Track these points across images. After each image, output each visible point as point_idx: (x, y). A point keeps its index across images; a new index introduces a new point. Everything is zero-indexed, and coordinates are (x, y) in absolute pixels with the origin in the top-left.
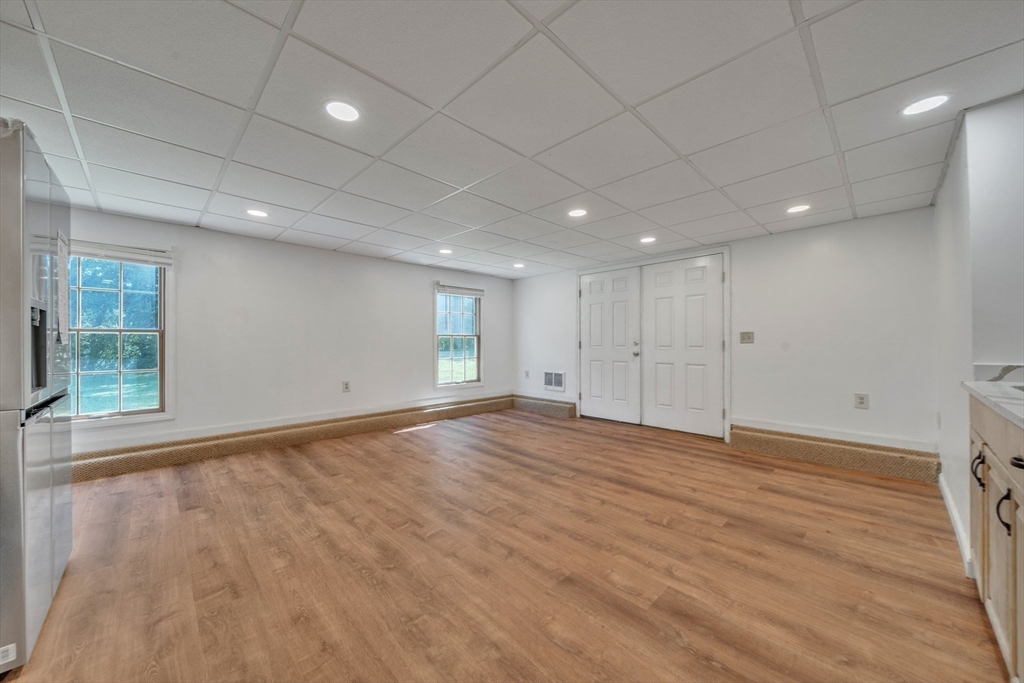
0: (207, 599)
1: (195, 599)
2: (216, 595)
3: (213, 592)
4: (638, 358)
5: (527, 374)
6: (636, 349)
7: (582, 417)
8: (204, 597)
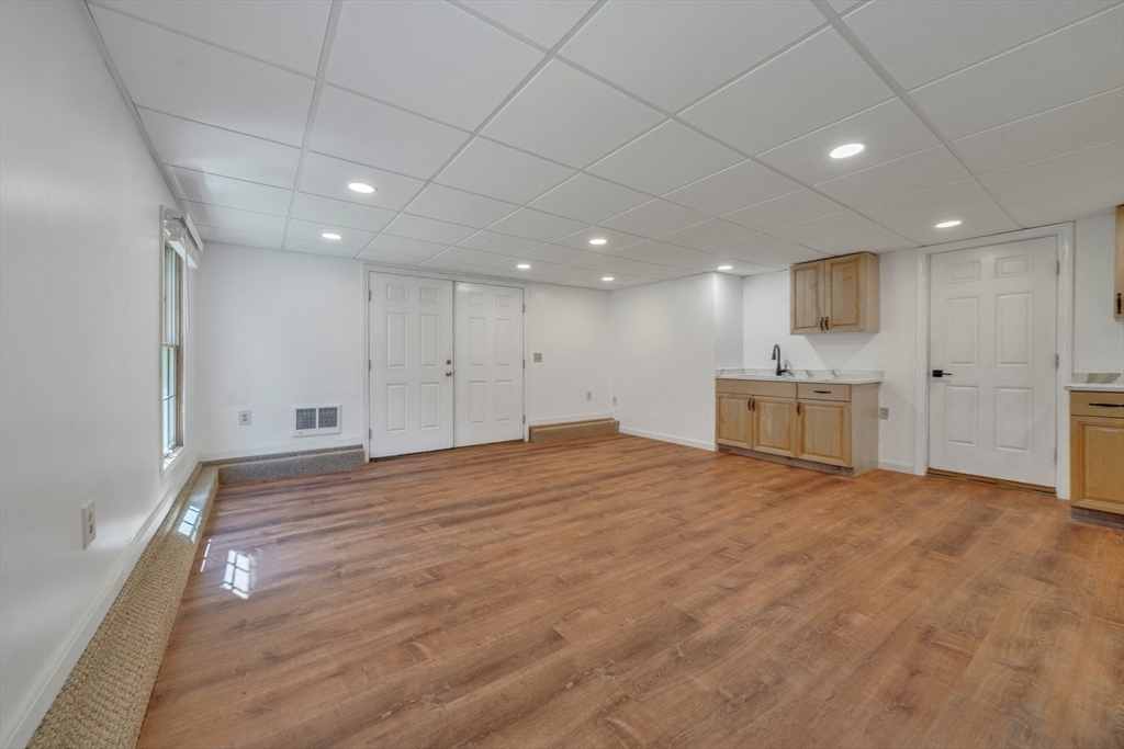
0: (960, 649)
1: (971, 657)
2: (948, 645)
3: (948, 649)
4: (450, 378)
5: (245, 418)
6: (449, 368)
7: (371, 460)
8: (960, 653)
